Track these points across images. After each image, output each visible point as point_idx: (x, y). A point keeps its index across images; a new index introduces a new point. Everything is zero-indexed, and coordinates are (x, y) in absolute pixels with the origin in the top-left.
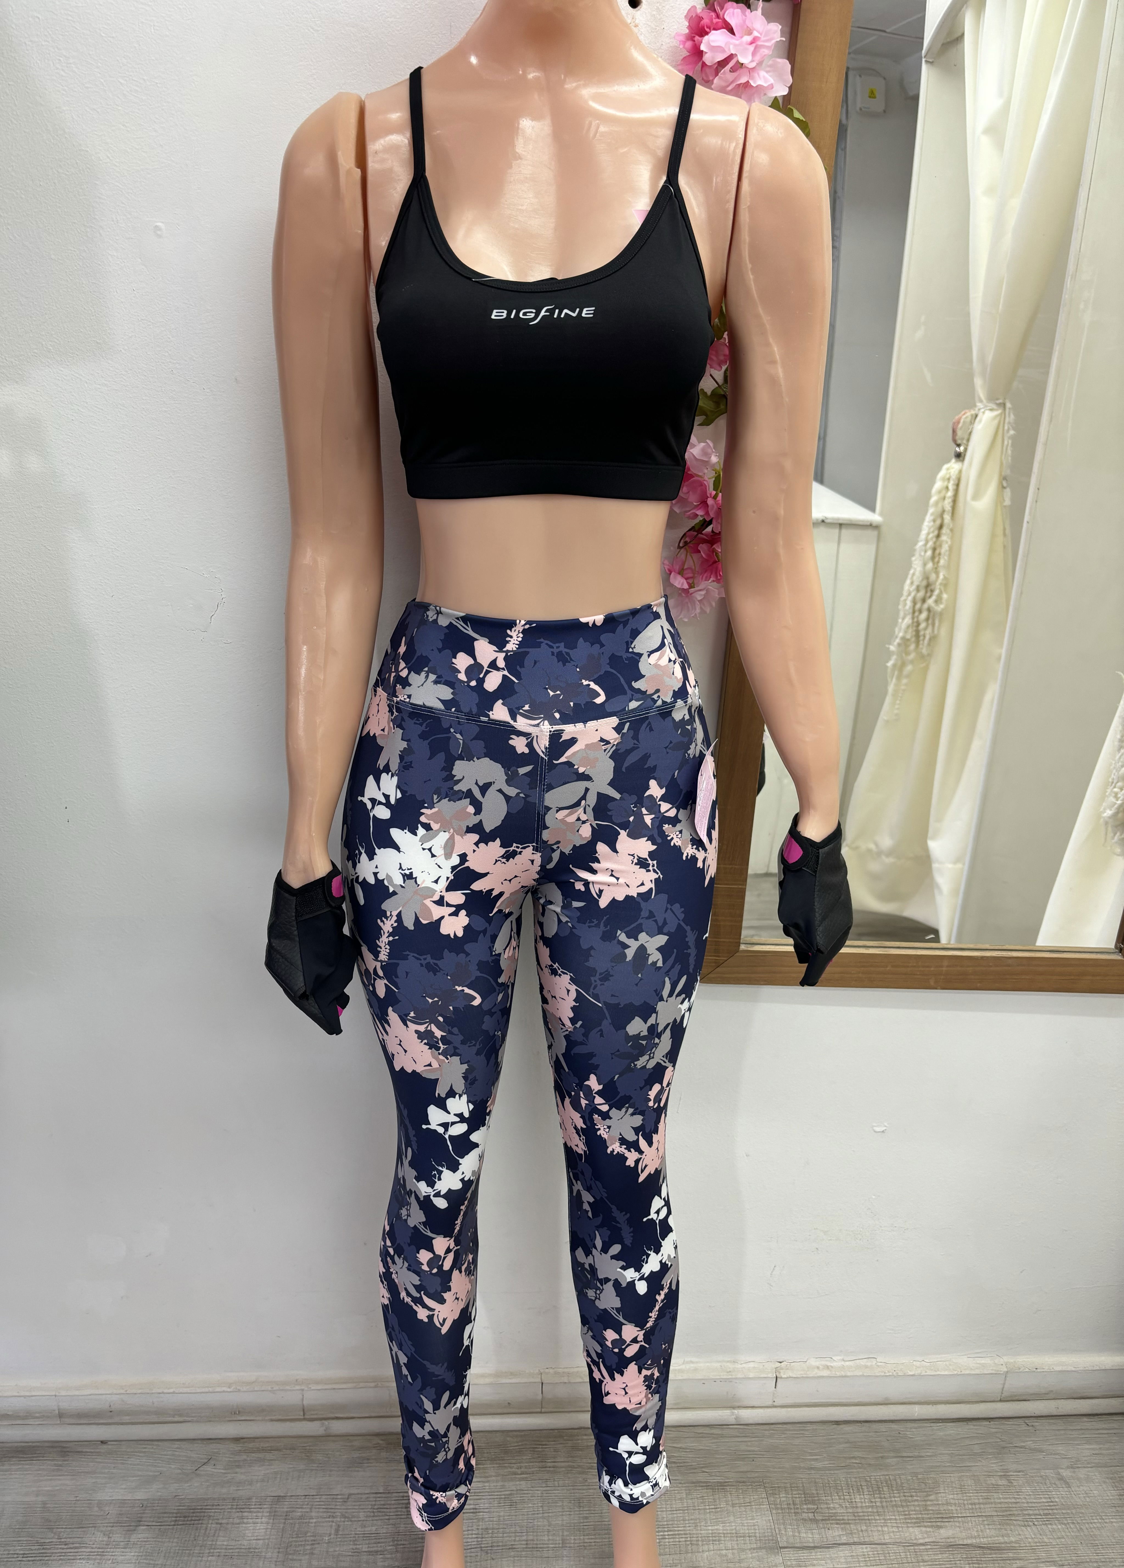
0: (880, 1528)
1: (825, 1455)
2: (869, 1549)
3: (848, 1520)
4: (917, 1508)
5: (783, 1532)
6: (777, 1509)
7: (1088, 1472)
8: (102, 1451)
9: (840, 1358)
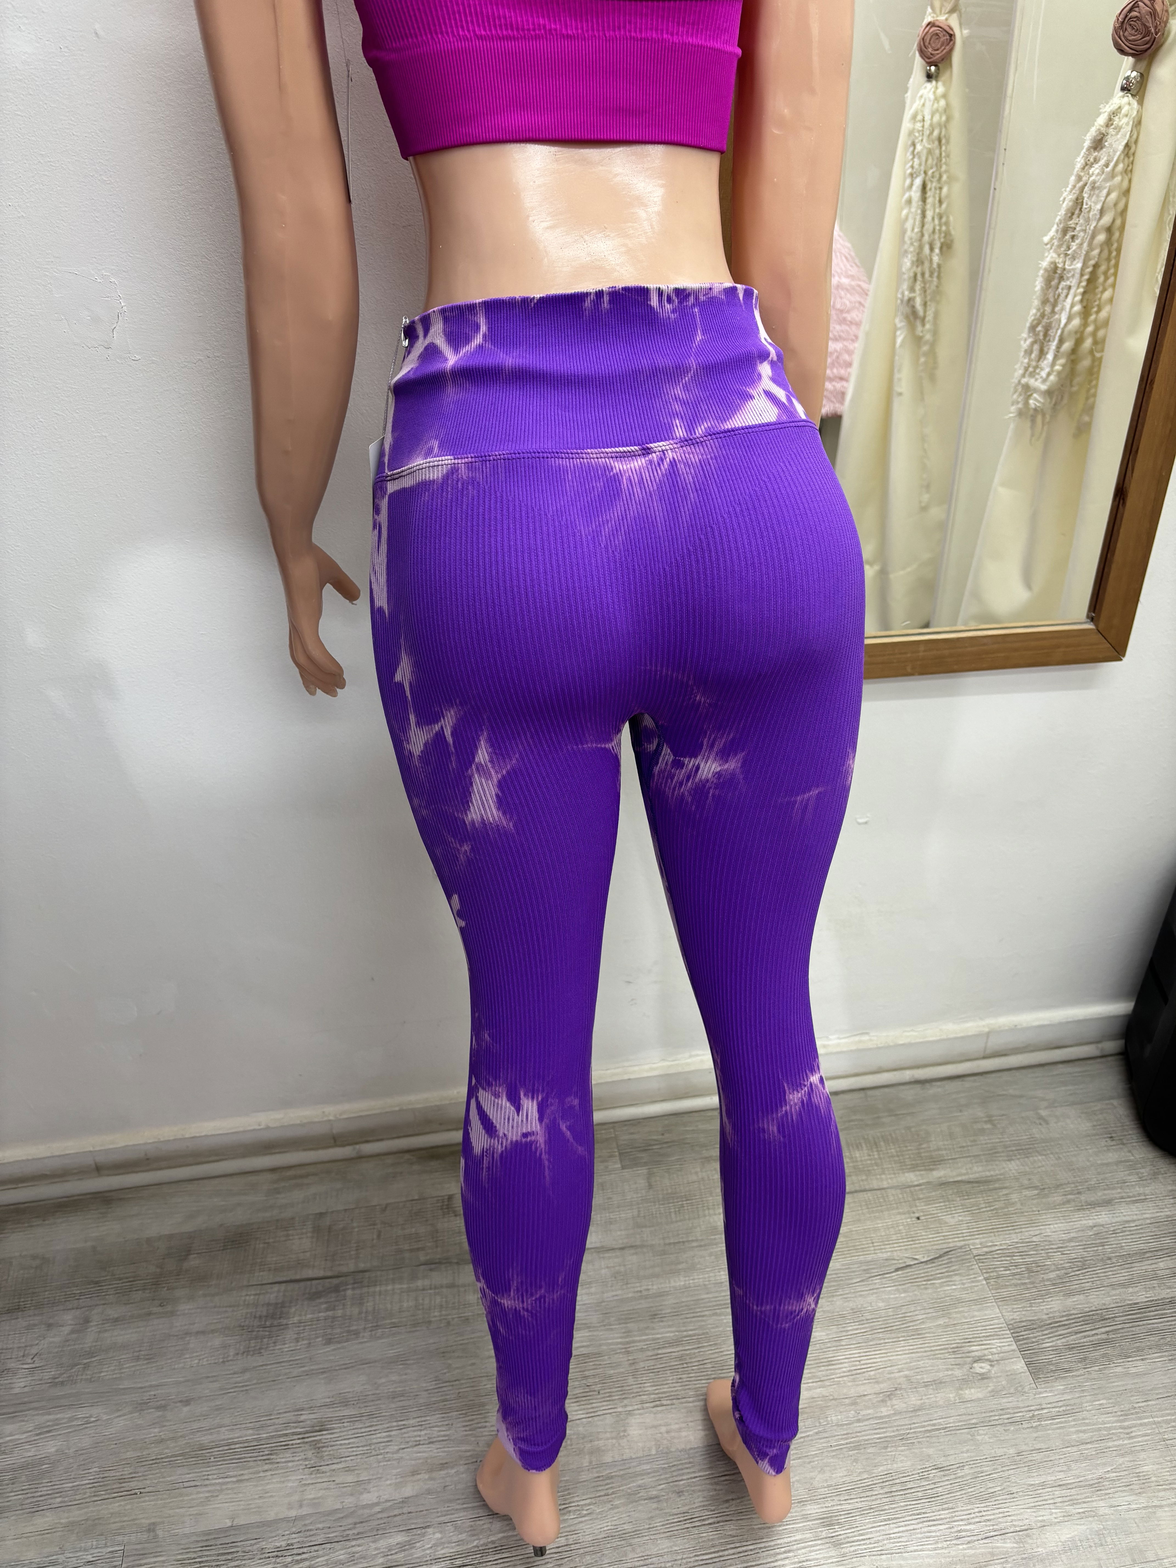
0: (878, 1177)
4: (912, 1156)
7: (1065, 1109)
8: (142, 1194)
9: (837, 1037)
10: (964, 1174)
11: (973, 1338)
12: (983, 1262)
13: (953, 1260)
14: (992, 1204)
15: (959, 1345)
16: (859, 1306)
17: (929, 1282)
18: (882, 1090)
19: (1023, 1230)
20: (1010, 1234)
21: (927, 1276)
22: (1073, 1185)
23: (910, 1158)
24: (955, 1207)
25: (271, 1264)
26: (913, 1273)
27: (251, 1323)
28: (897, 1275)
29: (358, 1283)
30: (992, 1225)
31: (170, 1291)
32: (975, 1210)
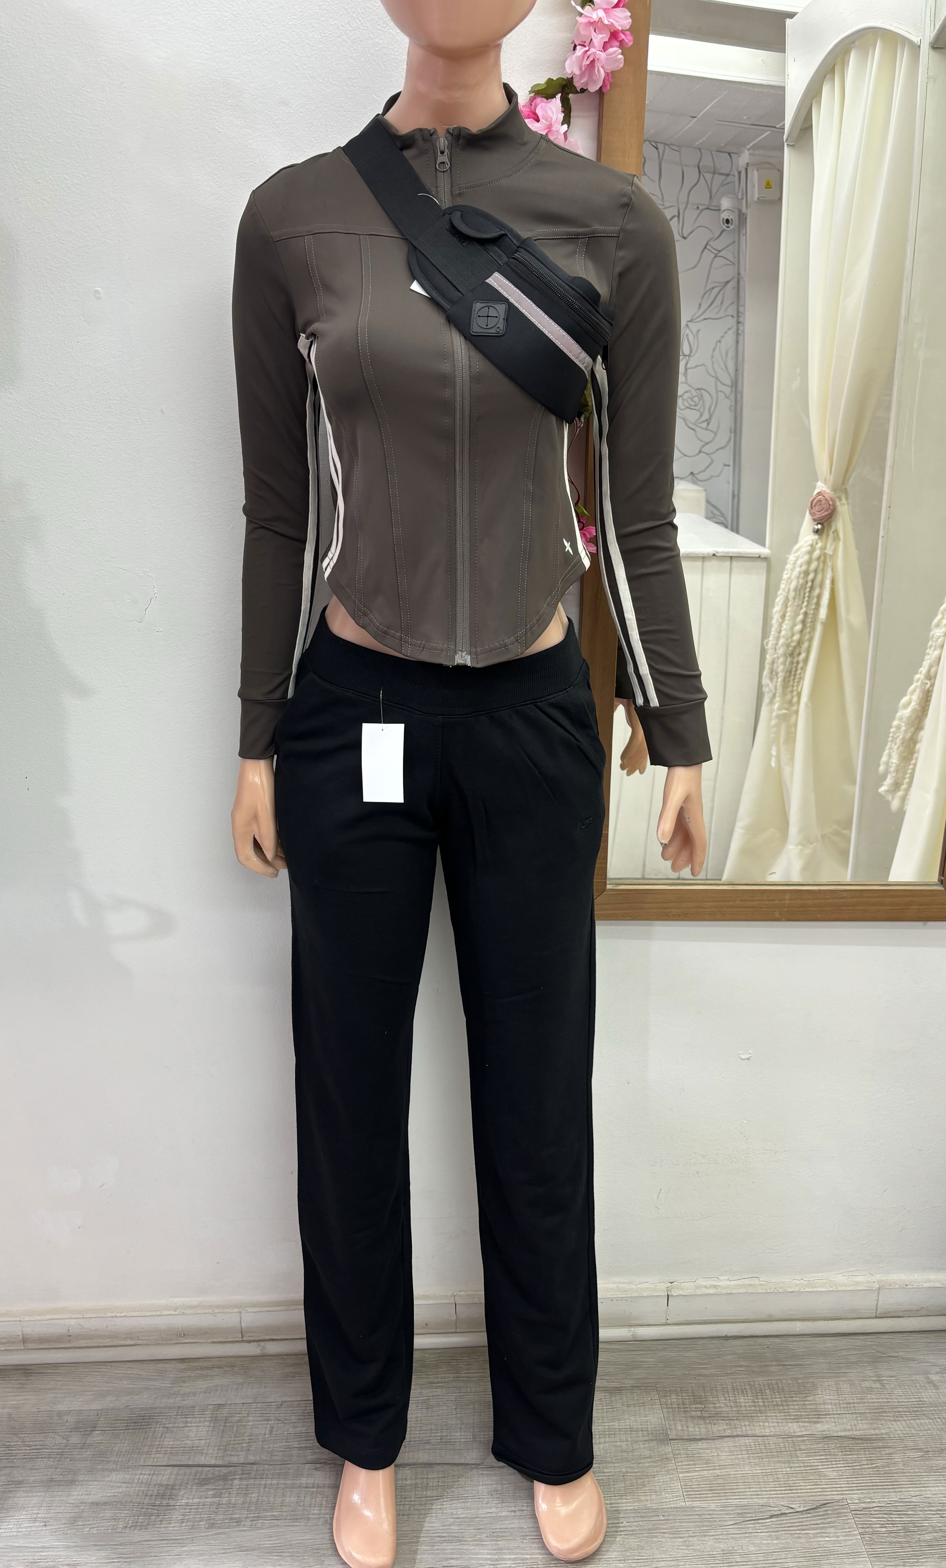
0: (761, 1424)
1: (714, 1365)
2: (750, 1441)
3: (733, 1417)
4: (797, 1407)
5: (673, 1427)
6: (668, 1408)
8: (60, 1371)
9: (726, 1278)
10: (849, 1430)
12: (859, 1518)
13: (829, 1512)
14: (873, 1462)
16: (730, 1548)
17: (803, 1532)
18: (772, 1340)
19: (903, 1490)
20: (889, 1492)
21: (802, 1525)
23: (794, 1409)
24: (836, 1461)
25: (167, 1448)
26: (788, 1521)
27: (142, 1500)
28: (771, 1522)
29: (246, 1474)
30: (872, 1482)
31: (72, 1462)
32: (856, 1466)
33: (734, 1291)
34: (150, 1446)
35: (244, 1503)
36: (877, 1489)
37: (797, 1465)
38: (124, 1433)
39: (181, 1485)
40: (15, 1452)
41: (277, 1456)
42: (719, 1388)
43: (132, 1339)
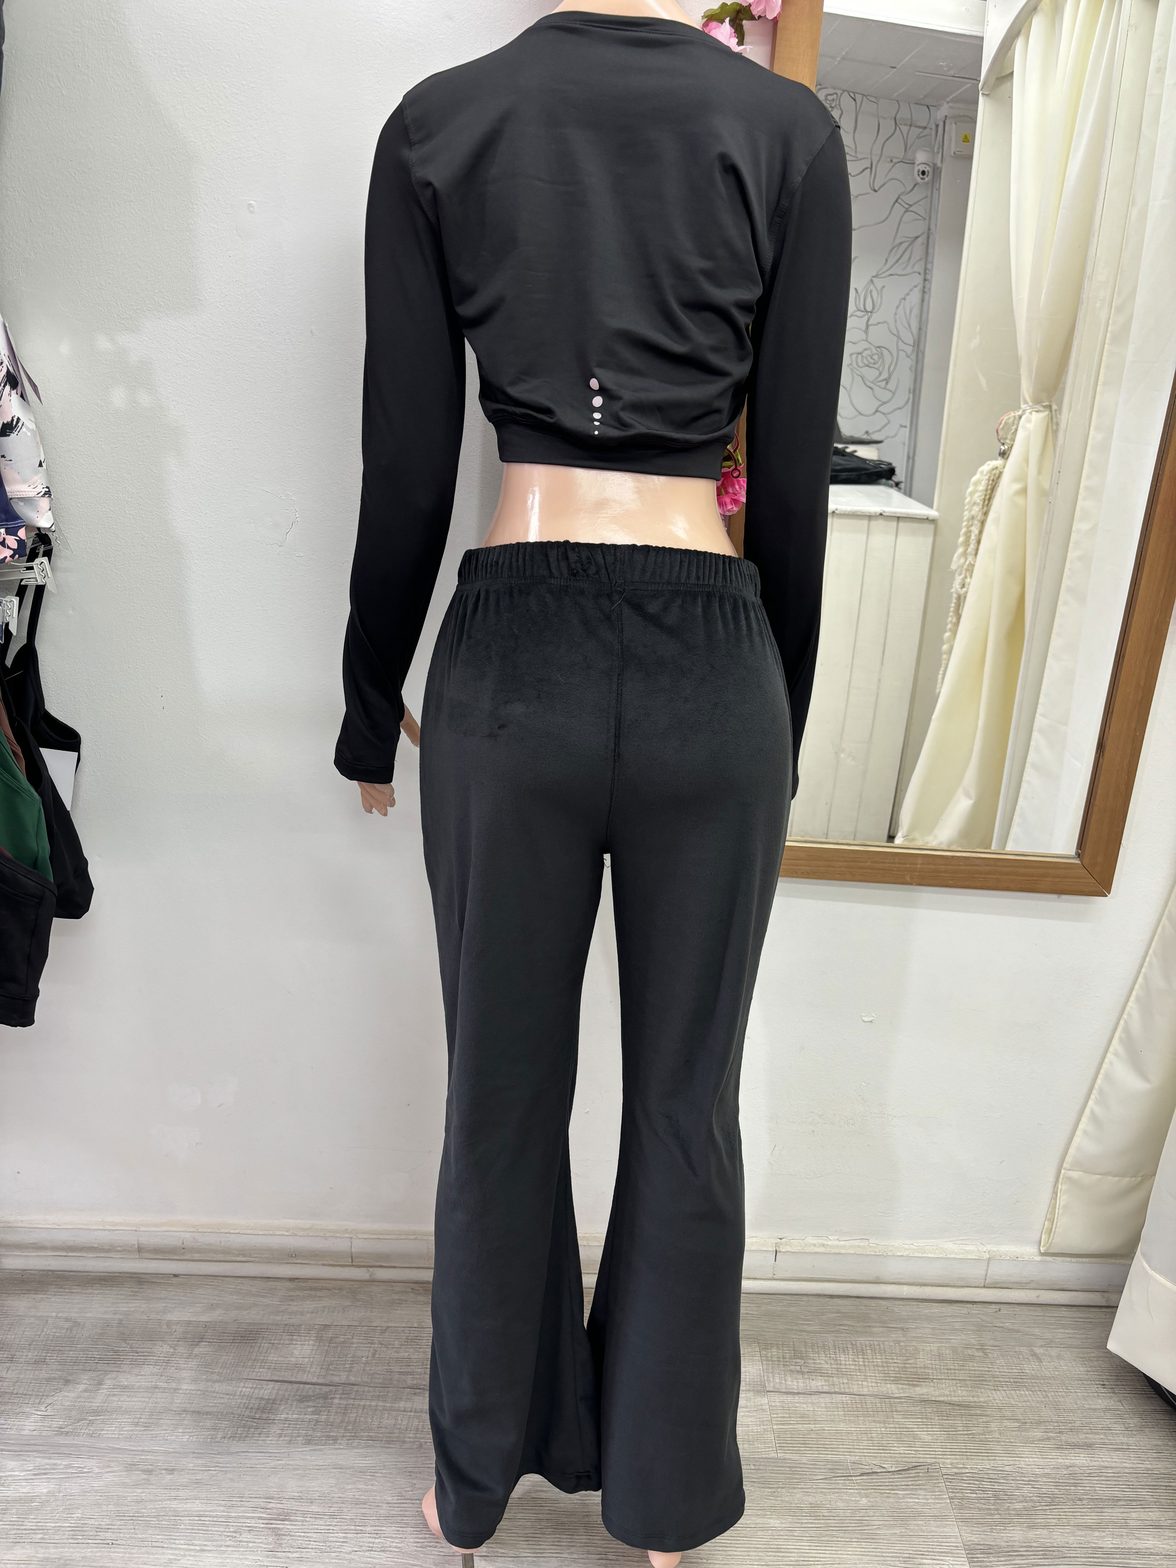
0: (860, 1383)
1: (817, 1322)
2: (847, 1399)
3: (832, 1374)
4: (897, 1369)
5: (771, 1379)
6: (767, 1360)
7: (1060, 1351)
8: (174, 1282)
9: (836, 1238)
10: (947, 1396)
11: (927, 1551)
12: (950, 1482)
13: (921, 1474)
14: (969, 1429)
15: (911, 1556)
16: (818, 1502)
17: (893, 1492)
18: (877, 1302)
19: (997, 1458)
20: (982, 1460)
21: (892, 1486)
22: (1055, 1424)
23: (894, 1371)
24: (932, 1425)
25: (272, 1363)
26: (878, 1480)
27: (243, 1413)
28: (861, 1479)
29: (346, 1394)
30: (966, 1449)
31: (178, 1371)
32: (952, 1431)
33: (843, 1251)
34: (255, 1360)
35: (342, 1422)
36: (971, 1455)
37: (892, 1426)
38: (231, 1345)
39: (281, 1400)
40: (122, 1357)
41: (378, 1378)
42: (820, 1344)
43: (244, 1255)
